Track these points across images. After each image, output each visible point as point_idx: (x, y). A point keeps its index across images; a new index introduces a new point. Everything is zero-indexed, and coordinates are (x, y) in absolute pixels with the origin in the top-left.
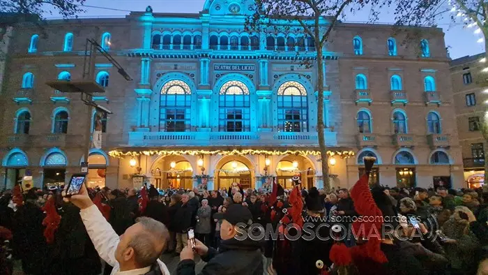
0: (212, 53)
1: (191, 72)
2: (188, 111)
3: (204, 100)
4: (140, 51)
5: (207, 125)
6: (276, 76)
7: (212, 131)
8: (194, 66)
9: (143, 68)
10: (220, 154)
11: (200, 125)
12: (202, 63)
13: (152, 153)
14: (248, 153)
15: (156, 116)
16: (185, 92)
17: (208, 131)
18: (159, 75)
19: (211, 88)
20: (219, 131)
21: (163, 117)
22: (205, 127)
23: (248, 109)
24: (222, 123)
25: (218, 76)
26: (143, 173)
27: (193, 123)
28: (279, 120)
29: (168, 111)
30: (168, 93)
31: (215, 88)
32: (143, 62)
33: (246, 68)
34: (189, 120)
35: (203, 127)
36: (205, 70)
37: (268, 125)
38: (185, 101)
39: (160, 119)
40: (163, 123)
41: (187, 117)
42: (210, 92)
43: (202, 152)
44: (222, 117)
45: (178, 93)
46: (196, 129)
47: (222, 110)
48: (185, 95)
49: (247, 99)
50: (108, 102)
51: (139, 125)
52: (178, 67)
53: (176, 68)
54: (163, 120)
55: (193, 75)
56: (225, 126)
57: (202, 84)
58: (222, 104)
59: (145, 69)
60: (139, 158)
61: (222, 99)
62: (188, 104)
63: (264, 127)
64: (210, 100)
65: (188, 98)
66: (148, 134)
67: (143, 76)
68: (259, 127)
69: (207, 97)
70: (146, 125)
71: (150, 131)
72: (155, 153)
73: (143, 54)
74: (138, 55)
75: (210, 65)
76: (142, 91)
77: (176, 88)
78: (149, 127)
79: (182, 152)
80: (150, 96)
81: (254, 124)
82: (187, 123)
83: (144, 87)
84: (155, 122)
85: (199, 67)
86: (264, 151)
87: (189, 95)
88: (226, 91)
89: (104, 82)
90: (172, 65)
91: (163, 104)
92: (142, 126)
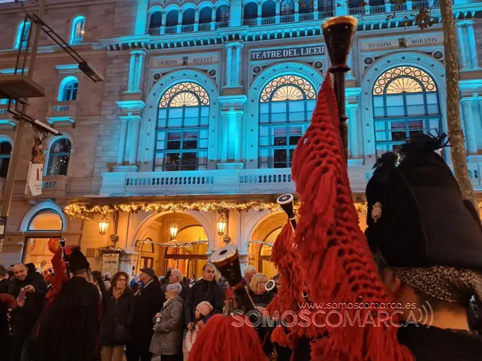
0: (247, 31)
1: (210, 68)
2: (203, 133)
3: (232, 113)
4: (128, 40)
5: (237, 157)
6: (369, 61)
7: (245, 167)
8: (215, 56)
9: (132, 67)
10: (256, 208)
11: (224, 158)
12: (230, 51)
13: (135, 207)
15: (149, 144)
16: (200, 102)
17: (237, 167)
18: (157, 77)
19: (244, 91)
20: (259, 167)
21: (161, 146)
22: (232, 161)
24: (265, 153)
25: (258, 70)
26: (121, 245)
27: (212, 156)
28: (377, 142)
29: (169, 136)
30: (171, 105)
31: (251, 92)
32: (133, 58)
33: (308, 51)
34: (206, 149)
35: (229, 161)
36: (234, 62)
38: (200, 117)
39: (156, 151)
40: (160, 156)
41: (202, 144)
42: (243, 99)
43: (224, 205)
44: (265, 142)
45: (187, 104)
46: (215, 164)
47: (265, 131)
48: (200, 107)
50: (74, 125)
51: (120, 161)
52: (189, 61)
53: (185, 63)
54: (160, 151)
55: (212, 73)
56: (269, 158)
57: (229, 85)
58: (265, 119)
59: (135, 67)
60: (116, 216)
61: (265, 109)
62: (203, 122)
64: (242, 112)
65: (205, 112)
66: (134, 175)
67: (130, 80)
69: (238, 108)
70: (132, 161)
71: (138, 170)
72: (139, 209)
73: (133, 44)
74: (125, 47)
75: (244, 52)
76: (127, 104)
77: (184, 96)
78: (137, 164)
79: (186, 205)
80: (141, 113)
82: (201, 155)
83: (132, 97)
84: (147, 156)
85: (223, 57)
87: (205, 106)
88: (272, 95)
89: (71, 93)
90: (179, 59)
91: (162, 124)
92: (125, 163)
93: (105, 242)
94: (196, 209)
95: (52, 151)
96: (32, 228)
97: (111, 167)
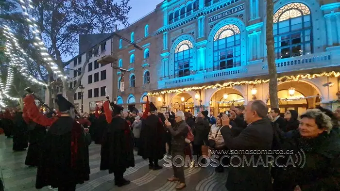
0: (206, 9)
1: (192, 32)
2: (191, 60)
3: (201, 49)
4: (162, 29)
5: (204, 68)
7: (207, 72)
8: (193, 26)
10: (206, 88)
11: (198, 69)
12: (199, 21)
13: (165, 92)
14: (229, 86)
15: (172, 68)
16: (189, 47)
17: (204, 72)
18: (173, 41)
19: (206, 38)
20: (213, 70)
21: (176, 68)
22: (202, 70)
23: (239, 47)
24: (216, 64)
25: (212, 26)
26: (166, 105)
27: (194, 69)
29: (179, 64)
30: (179, 51)
31: (209, 38)
32: (164, 36)
33: (236, 10)
34: (192, 66)
35: (200, 70)
36: (201, 26)
37: (259, 57)
38: (189, 54)
39: (175, 70)
40: (176, 72)
41: (191, 65)
42: (205, 42)
43: (194, 88)
44: (216, 59)
45: (185, 50)
46: (195, 72)
47: (216, 54)
48: (189, 49)
49: (237, 38)
50: (149, 66)
51: (163, 76)
52: (184, 31)
53: (182, 32)
56: (218, 66)
57: (199, 37)
58: (216, 49)
59: (165, 39)
60: (164, 95)
61: (216, 44)
62: (191, 56)
63: (253, 60)
64: (205, 48)
65: (191, 51)
66: (168, 81)
67: (164, 45)
68: (249, 61)
69: (203, 46)
70: (167, 75)
71: (169, 79)
73: (164, 30)
74: (161, 32)
75: (205, 20)
76: (164, 55)
77: (183, 46)
78: (169, 76)
79: (181, 90)
80: (168, 57)
81: (243, 59)
82: (191, 69)
83: (165, 51)
84: (172, 73)
85: (197, 25)
86: (244, 82)
87: (191, 48)
88: (219, 37)
89: (148, 55)
90: (180, 31)
91: (176, 60)
92: (165, 77)
93: (162, 104)
94: (184, 91)
95: (145, 76)
96: (143, 101)
97: (161, 79)
